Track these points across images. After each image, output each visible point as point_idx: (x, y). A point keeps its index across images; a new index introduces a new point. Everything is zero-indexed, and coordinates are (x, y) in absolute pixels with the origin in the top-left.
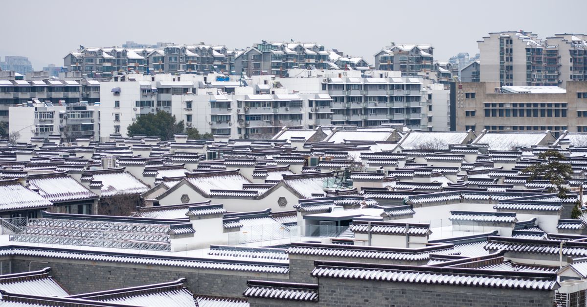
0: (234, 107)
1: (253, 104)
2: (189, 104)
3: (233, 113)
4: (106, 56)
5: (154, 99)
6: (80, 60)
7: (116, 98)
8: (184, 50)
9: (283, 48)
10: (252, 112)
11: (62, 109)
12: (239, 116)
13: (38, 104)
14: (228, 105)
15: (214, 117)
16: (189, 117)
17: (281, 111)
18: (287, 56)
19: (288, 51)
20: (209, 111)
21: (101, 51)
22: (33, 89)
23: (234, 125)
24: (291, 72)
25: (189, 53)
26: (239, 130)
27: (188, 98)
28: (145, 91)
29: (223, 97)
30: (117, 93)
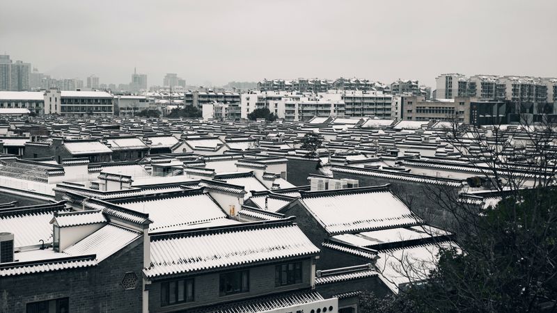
0: (297, 106)
1: (306, 105)
2: (276, 104)
3: (296, 109)
4: (275, 83)
5: (264, 102)
6: (264, 85)
7: (248, 102)
8: (307, 81)
9: (349, 81)
10: (305, 109)
11: (227, 106)
12: (299, 111)
13: (216, 103)
14: (294, 105)
15: (286, 111)
16: (276, 111)
17: (320, 109)
18: (351, 84)
19: (352, 82)
20: (285, 108)
21: (273, 81)
22: (217, 96)
23: (297, 115)
24: (329, 91)
25: (310, 83)
26: (299, 117)
27: (276, 102)
28: (260, 98)
29: (292, 102)
30: (248, 99)
